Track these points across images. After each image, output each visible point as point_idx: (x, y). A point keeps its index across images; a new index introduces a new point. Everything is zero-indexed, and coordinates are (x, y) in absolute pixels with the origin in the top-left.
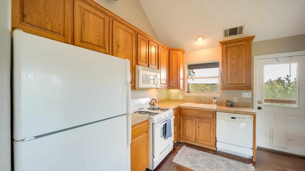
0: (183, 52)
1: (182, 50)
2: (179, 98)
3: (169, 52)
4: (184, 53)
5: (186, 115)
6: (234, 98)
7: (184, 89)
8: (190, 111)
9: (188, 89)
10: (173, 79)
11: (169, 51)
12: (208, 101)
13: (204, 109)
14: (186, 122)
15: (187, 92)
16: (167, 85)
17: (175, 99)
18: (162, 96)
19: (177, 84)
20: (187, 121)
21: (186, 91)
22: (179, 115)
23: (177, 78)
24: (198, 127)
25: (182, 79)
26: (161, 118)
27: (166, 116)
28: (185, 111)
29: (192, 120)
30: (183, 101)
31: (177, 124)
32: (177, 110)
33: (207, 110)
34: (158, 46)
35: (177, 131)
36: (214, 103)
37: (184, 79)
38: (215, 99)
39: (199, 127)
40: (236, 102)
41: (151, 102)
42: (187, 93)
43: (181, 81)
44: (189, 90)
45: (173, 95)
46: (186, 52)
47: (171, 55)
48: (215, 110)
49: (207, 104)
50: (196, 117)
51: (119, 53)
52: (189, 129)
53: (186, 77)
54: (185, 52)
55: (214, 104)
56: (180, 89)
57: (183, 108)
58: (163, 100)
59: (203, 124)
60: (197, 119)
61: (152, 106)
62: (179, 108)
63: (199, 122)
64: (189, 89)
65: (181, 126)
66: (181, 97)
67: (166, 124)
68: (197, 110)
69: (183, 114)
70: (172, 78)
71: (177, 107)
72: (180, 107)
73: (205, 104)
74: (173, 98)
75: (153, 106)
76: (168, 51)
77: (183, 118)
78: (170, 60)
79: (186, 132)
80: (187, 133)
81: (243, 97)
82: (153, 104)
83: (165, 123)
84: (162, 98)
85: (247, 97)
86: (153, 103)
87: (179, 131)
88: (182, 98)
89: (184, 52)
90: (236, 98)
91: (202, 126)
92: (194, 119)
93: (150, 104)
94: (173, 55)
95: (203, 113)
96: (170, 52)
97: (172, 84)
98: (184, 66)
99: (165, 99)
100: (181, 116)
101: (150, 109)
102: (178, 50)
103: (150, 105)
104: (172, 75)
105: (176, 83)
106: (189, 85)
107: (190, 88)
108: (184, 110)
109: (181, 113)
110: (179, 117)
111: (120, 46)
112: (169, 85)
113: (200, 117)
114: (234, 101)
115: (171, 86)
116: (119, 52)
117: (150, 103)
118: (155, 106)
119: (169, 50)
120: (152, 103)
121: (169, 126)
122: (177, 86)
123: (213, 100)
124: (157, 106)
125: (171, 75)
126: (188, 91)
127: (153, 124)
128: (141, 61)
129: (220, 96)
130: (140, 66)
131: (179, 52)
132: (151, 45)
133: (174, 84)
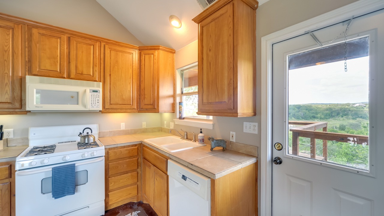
3: (140, 54)
4: (173, 53)
6: (231, 132)
7: (174, 112)
10: (146, 96)
12: (194, 136)
17: (167, 129)
18: (144, 123)
22: (142, 157)
23: (153, 94)
31: (138, 170)
34: (103, 44)
35: (139, 183)
37: (174, 96)
38: (201, 132)
39: (155, 183)
40: (235, 141)
41: (82, 133)
42: (178, 120)
47: (143, 58)
48: (168, 156)
49: (194, 141)
50: (154, 164)
52: (148, 182)
54: (174, 50)
58: (146, 129)
59: (158, 179)
62: (142, 145)
65: (143, 175)
70: (144, 94)
71: (138, 143)
73: (191, 140)
74: (165, 127)
78: (142, 66)
81: (244, 131)
85: (252, 131)
86: (87, 134)
87: (142, 183)
90: (234, 133)
93: (79, 135)
94: (147, 57)
96: (142, 53)
97: (145, 105)
99: (155, 128)
102: (155, 48)
105: (151, 103)
106: (180, 105)
110: (142, 160)
114: (231, 140)
117: (80, 133)
118: (87, 139)
119: (140, 50)
120: (85, 134)
122: (153, 108)
123: (199, 135)
126: (179, 116)
128: (42, 69)
129: (211, 128)
130: (28, 77)
131: (156, 52)
132: (77, 44)
133: (147, 104)
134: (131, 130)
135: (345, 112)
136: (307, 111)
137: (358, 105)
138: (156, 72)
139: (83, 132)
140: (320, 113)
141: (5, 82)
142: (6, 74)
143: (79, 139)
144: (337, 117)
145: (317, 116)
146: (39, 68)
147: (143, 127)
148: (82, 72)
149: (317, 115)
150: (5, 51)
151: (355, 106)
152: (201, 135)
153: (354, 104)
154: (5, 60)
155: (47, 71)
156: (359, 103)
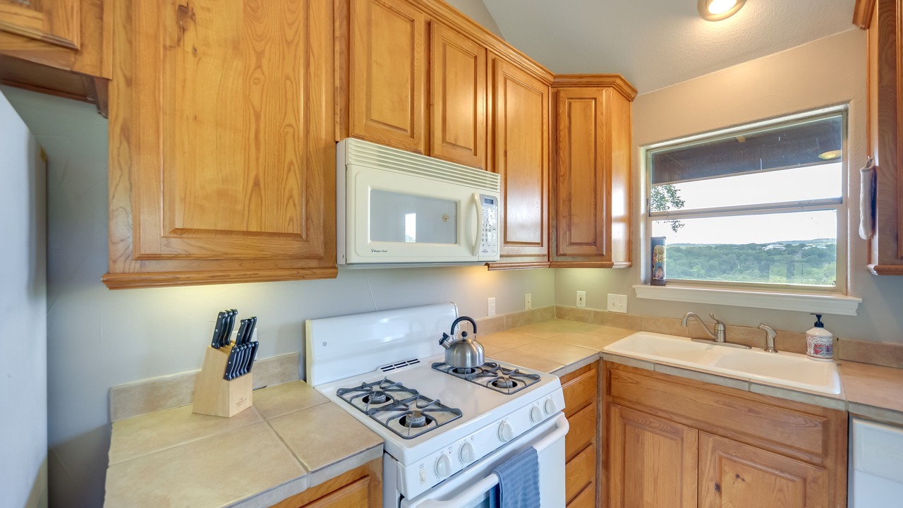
0: (628, 94)
1: (618, 81)
2: (606, 308)
3: (556, 97)
4: (629, 99)
5: (638, 403)
7: (630, 266)
8: (661, 386)
9: (655, 265)
10: (575, 220)
11: (555, 90)
12: (771, 335)
13: (754, 389)
14: (643, 444)
15: (645, 283)
16: (544, 250)
17: (589, 312)
18: (528, 297)
19: (595, 244)
20: (649, 438)
21: (643, 277)
22: (601, 398)
23: (595, 215)
24: (712, 486)
25: (619, 220)
26: (465, 452)
27: (504, 433)
28: (637, 383)
29: (676, 435)
30: (628, 324)
31: (594, 441)
32: (593, 372)
33: (779, 394)
34: (491, 56)
35: (593, 480)
36: (811, 350)
37: (631, 220)
38: (819, 324)
39: (718, 488)
41: (448, 333)
42: (649, 287)
43: (618, 232)
44: (657, 273)
45: (581, 293)
46: (639, 90)
47: (564, 109)
48: (841, 407)
49: (766, 349)
50: (704, 430)
51: (190, 56)
52: (656, 480)
53: (643, 210)
54: (635, 91)
55: (816, 352)
56: (610, 266)
57: (626, 366)
58: (532, 312)
59: (748, 478)
60: (709, 442)
61: (456, 354)
62: (601, 364)
63: (721, 458)
64: (661, 267)
65: (612, 456)
66: (618, 304)
67: (497, 489)
68: (706, 387)
69: (621, 398)
70: (570, 214)
71: (592, 361)
72: (606, 358)
73: (750, 347)
74: (582, 305)
75: (459, 355)
76: (547, 92)
77: (621, 416)
78: (562, 133)
79: (642, 497)
80: (645, 499)
82: (461, 344)
83: (493, 480)
84: (528, 307)
86: (461, 338)
87: (602, 478)
88: (623, 310)
89: (629, 91)
91: (739, 484)
92: (691, 436)
93: (441, 343)
94: (577, 106)
95: (750, 410)
96: (562, 94)
97: (572, 244)
98: (633, 158)
99: (546, 310)
100: (615, 403)
101: (442, 368)
103: (445, 346)
104: (570, 201)
105: (590, 240)
106: (657, 247)
107: (665, 260)
108: (631, 375)
109: (614, 392)
110: (601, 407)
111: (200, 15)
112: (553, 250)
113: (724, 428)
115: (564, 255)
116: (189, 49)
117: (445, 336)
118: (469, 355)
119: (553, 85)
120: (457, 337)
121: (520, 498)
122: (598, 254)
123: (809, 332)
124: (480, 352)
125: (564, 202)
126: (653, 275)
127: (402, 497)
128: (373, 120)
129: (852, 312)
130: (353, 143)
131: (604, 91)
132: (444, 46)
133: (578, 242)
134: (508, 317)
135: (747, 263)
136: (672, 260)
137: (771, 247)
138: (604, 151)
139: (452, 333)
140: (697, 264)
141: (287, 160)
142: (290, 130)
143: (440, 354)
144: (731, 273)
145: (691, 271)
146: (368, 117)
147: (527, 309)
148: (456, 140)
149: (692, 269)
150: (286, 41)
151: (767, 248)
152: (817, 332)
153: (765, 245)
154: (288, 78)
155: (384, 127)
156: (774, 244)
